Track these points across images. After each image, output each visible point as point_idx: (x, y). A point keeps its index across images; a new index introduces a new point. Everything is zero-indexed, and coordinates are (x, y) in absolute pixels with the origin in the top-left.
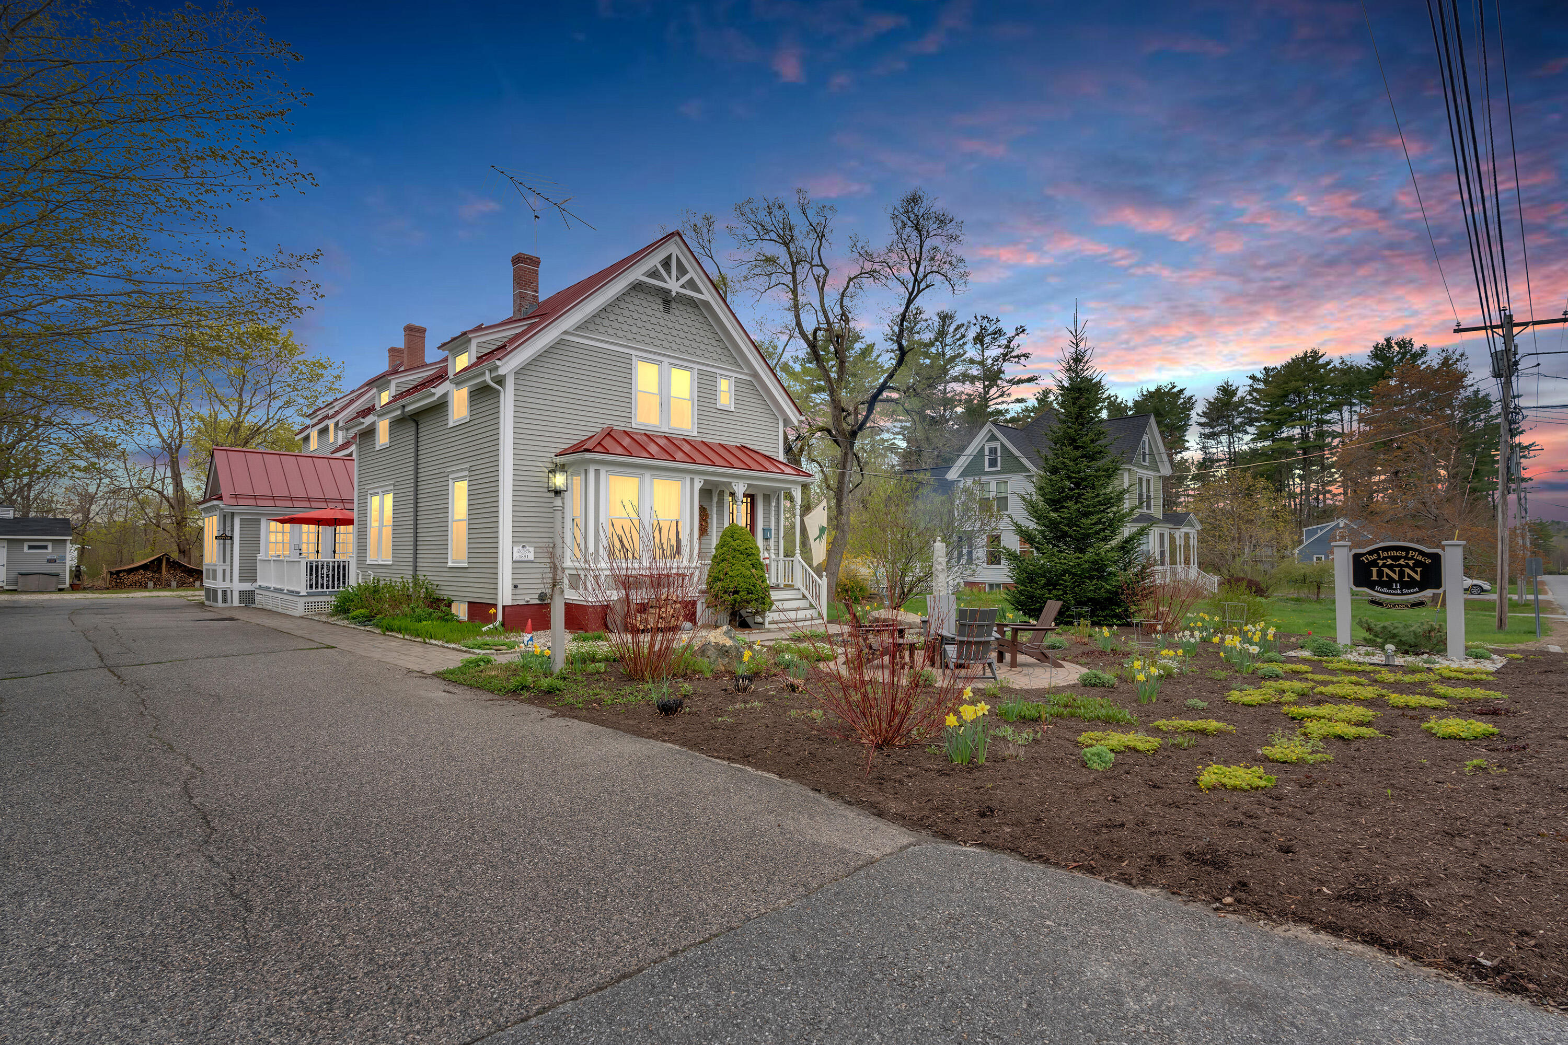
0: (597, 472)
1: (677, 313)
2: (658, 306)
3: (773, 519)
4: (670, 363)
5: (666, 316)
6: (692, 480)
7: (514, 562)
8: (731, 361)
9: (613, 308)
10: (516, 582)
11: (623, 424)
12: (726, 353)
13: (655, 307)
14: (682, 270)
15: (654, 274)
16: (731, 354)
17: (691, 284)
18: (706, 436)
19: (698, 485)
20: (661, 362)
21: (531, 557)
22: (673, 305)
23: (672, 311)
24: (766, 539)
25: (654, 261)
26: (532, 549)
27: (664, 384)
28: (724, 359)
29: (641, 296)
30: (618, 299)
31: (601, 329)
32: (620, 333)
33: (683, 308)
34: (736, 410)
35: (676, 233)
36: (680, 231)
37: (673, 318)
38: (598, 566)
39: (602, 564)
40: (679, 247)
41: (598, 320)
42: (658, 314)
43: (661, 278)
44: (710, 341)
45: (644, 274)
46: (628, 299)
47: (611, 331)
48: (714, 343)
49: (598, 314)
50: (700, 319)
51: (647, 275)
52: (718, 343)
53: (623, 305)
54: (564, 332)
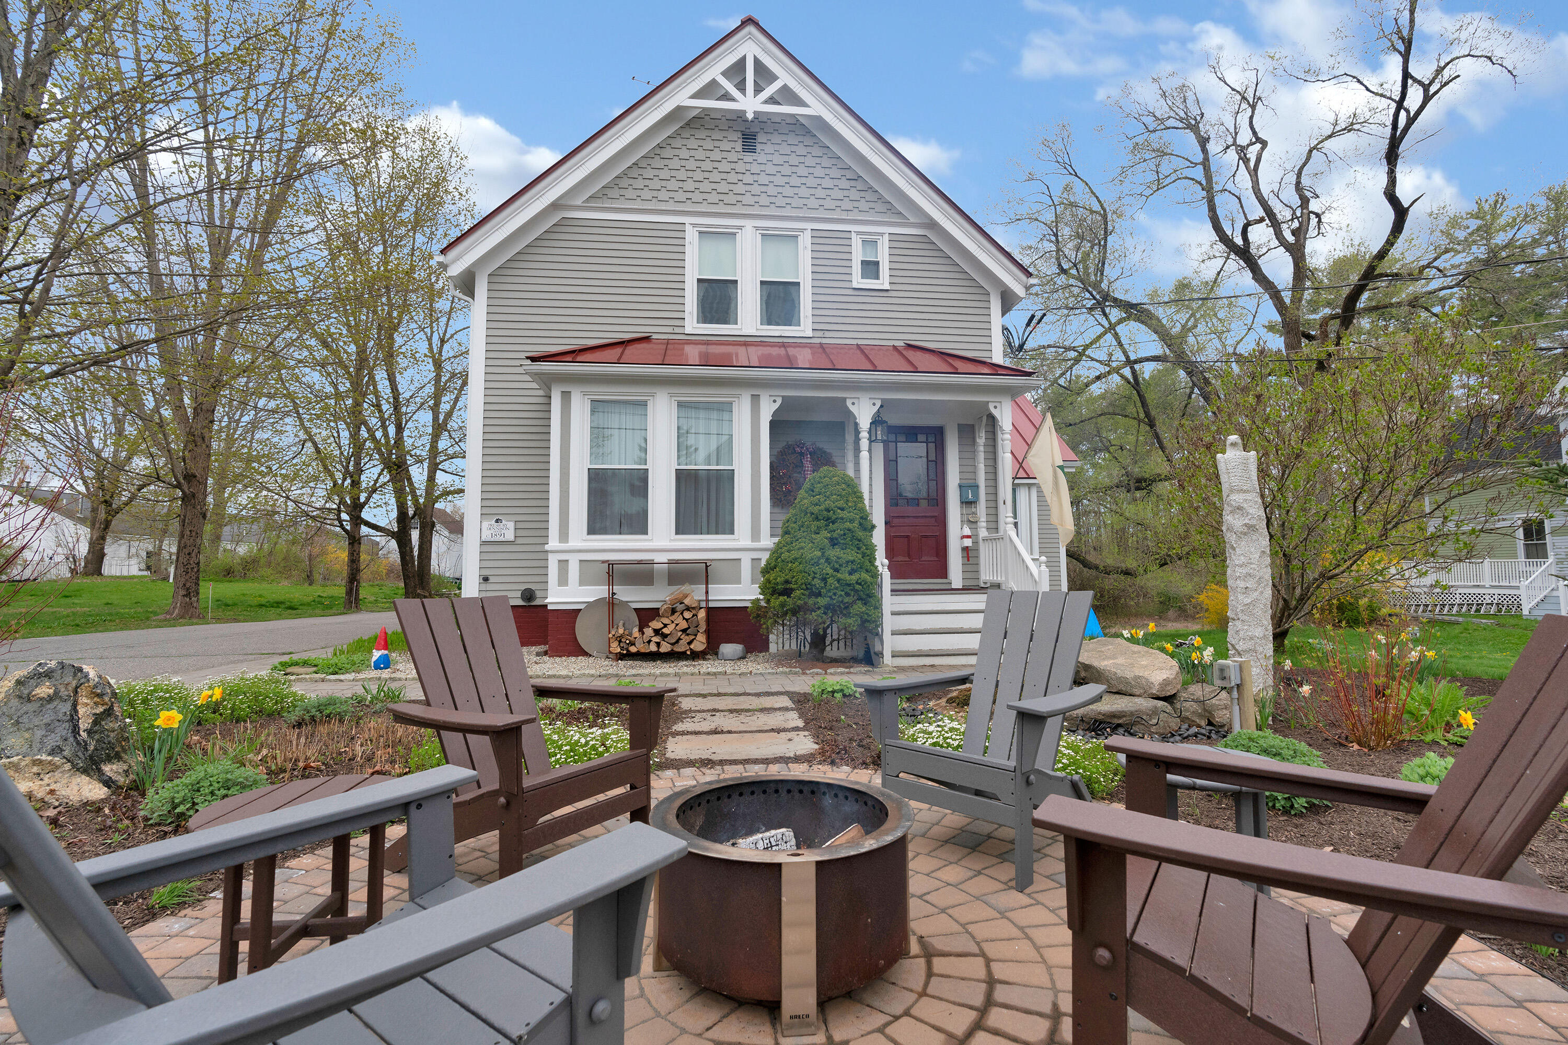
0: (566, 396)
1: (769, 148)
2: (732, 144)
3: (981, 467)
4: (757, 228)
5: (749, 157)
6: (755, 398)
7: (484, 543)
8: (880, 207)
9: (650, 161)
10: (486, 572)
11: (669, 330)
12: (869, 196)
13: (725, 145)
14: (764, 74)
15: (712, 89)
16: (880, 198)
17: (787, 96)
18: (827, 334)
19: (768, 409)
20: (740, 227)
21: (510, 536)
22: (761, 138)
23: (759, 147)
24: (968, 503)
25: (714, 71)
26: (511, 525)
28: (863, 205)
29: (702, 134)
30: (659, 146)
31: (630, 193)
32: (663, 195)
33: (776, 138)
34: (895, 287)
35: (749, 21)
36: (756, 17)
37: (762, 158)
38: (563, 546)
39: (573, 543)
40: (758, 43)
41: (624, 183)
42: (733, 156)
43: (726, 97)
44: (836, 182)
45: (694, 96)
46: (677, 143)
47: (647, 194)
48: (844, 184)
49: (625, 173)
50: (817, 151)
51: (696, 96)
52: (853, 183)
53: (668, 152)
54: (555, 206)
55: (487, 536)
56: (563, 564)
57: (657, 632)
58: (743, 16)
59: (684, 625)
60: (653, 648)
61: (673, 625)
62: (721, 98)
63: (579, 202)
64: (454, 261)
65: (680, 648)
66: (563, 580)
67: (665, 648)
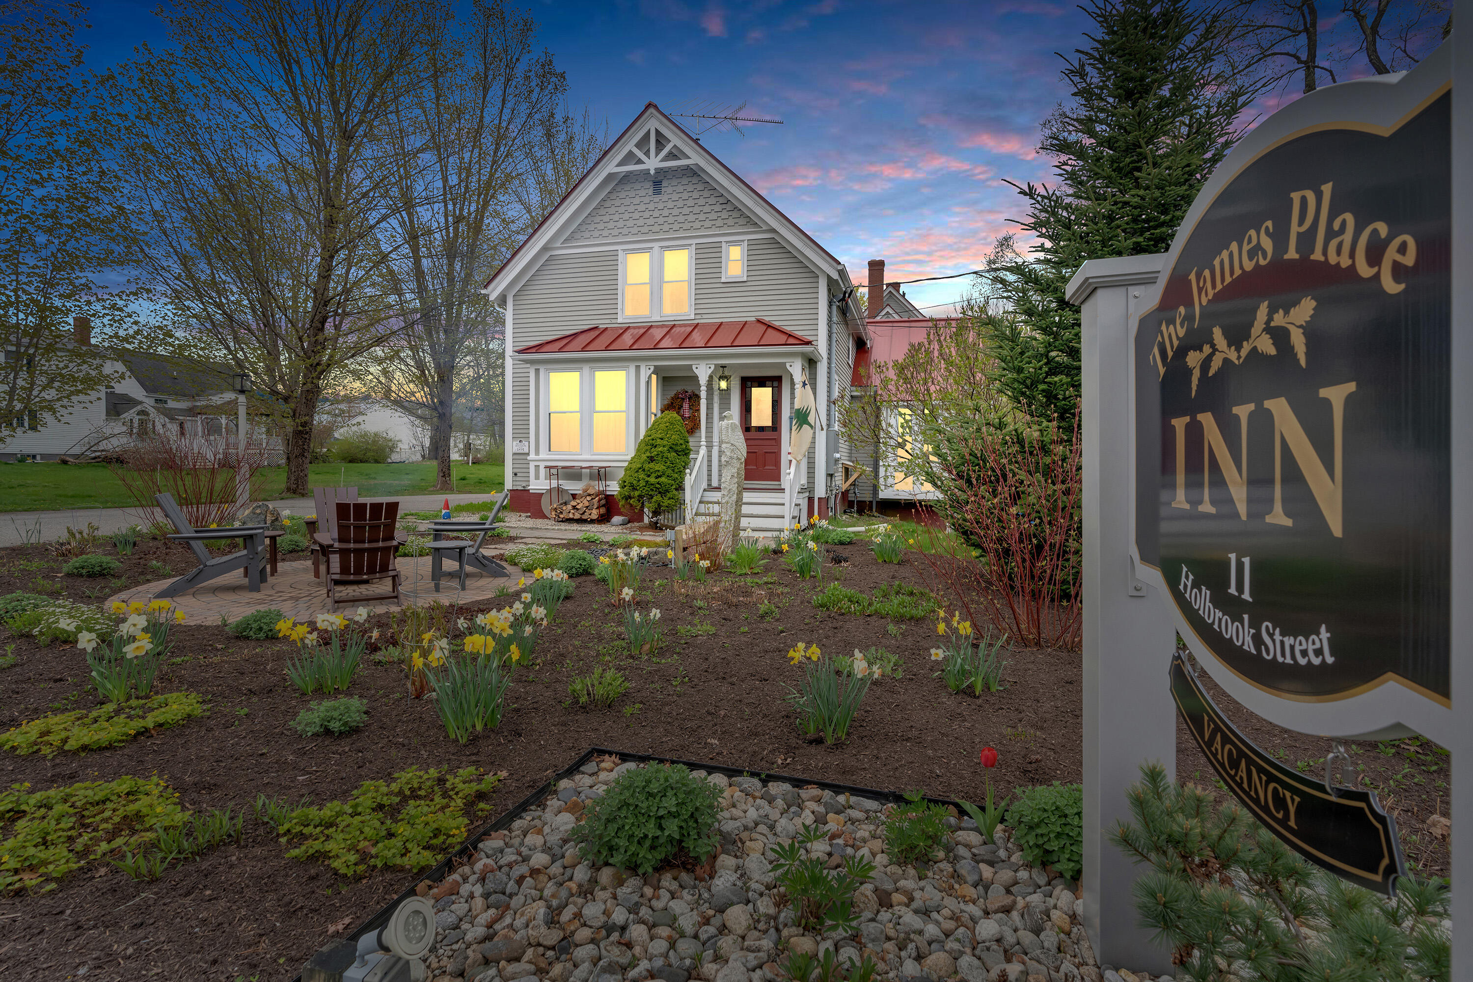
0: (537, 371)
1: (670, 190)
2: (646, 191)
4: (662, 247)
5: (657, 198)
6: (638, 368)
8: (742, 221)
10: (515, 472)
11: (609, 321)
12: (736, 214)
13: (642, 193)
14: (661, 140)
15: (630, 157)
16: (742, 214)
17: (677, 154)
18: (705, 316)
19: (645, 374)
20: (651, 248)
21: (526, 450)
22: (664, 184)
23: (663, 190)
25: (630, 145)
27: (657, 270)
28: (731, 222)
29: (627, 188)
30: (603, 200)
31: (587, 234)
32: (606, 233)
33: (674, 182)
34: (750, 279)
35: (649, 106)
36: (655, 102)
37: (665, 197)
38: (537, 458)
39: (542, 456)
40: (658, 119)
41: (583, 228)
42: (647, 200)
43: (640, 162)
44: (713, 207)
45: (618, 165)
46: (613, 196)
47: (596, 234)
48: (718, 208)
49: (583, 221)
50: (700, 187)
51: (620, 164)
52: (724, 206)
53: (608, 204)
54: (545, 249)
55: (515, 450)
56: (537, 467)
57: (574, 507)
58: (646, 103)
59: (587, 504)
60: (571, 516)
61: (582, 504)
62: (637, 163)
63: (558, 245)
64: (494, 290)
65: (584, 517)
66: (537, 477)
67: (577, 516)
